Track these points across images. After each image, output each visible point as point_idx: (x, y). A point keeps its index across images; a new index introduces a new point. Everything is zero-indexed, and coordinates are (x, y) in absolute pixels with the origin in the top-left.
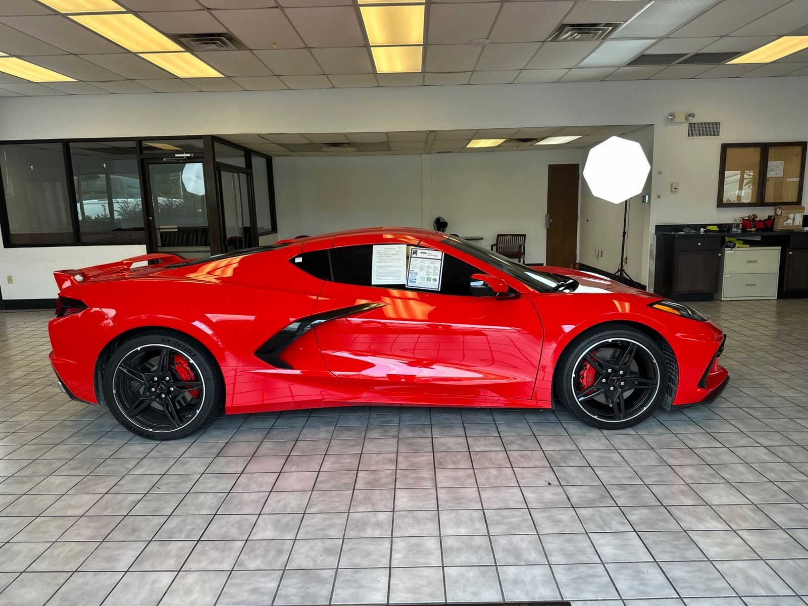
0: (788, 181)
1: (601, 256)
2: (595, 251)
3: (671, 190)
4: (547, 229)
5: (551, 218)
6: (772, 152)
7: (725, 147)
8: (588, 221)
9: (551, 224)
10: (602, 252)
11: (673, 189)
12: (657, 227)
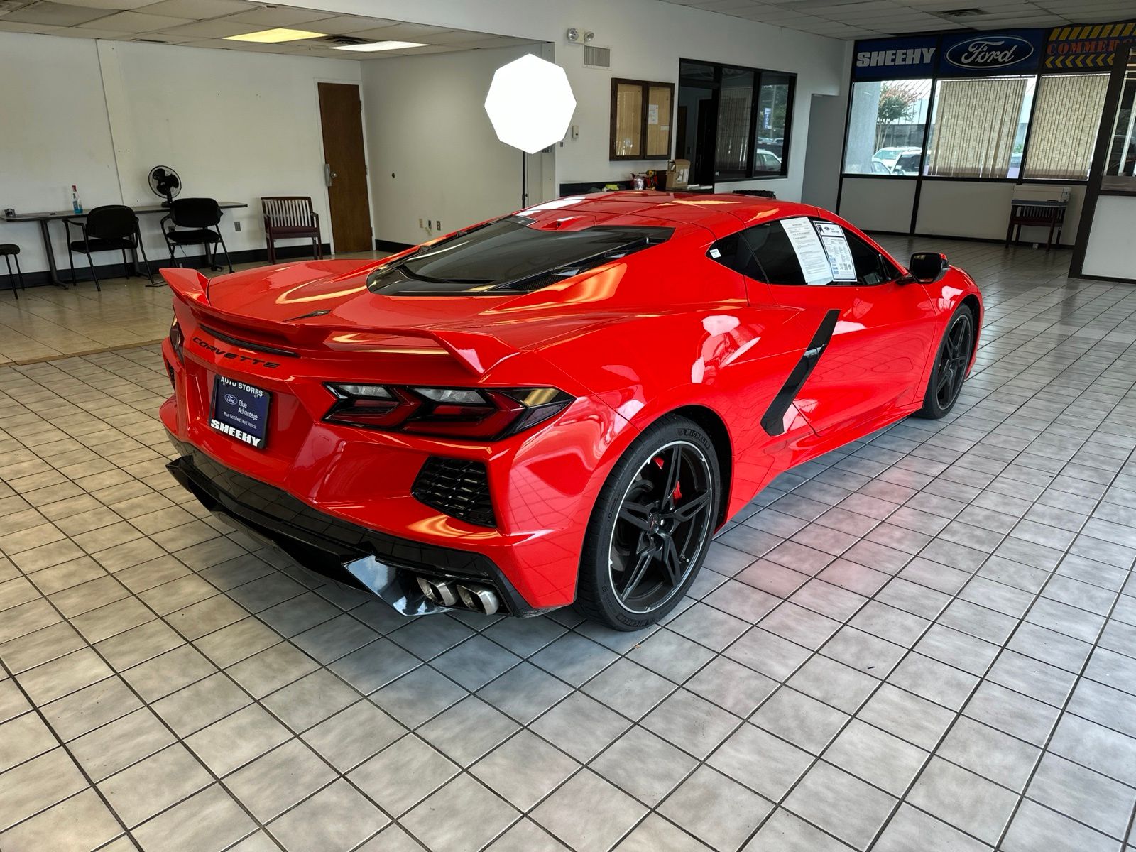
0: (662, 129)
1: (439, 229)
2: (421, 221)
3: (572, 136)
4: (329, 188)
5: (332, 170)
6: (652, 93)
7: (616, 83)
8: (393, 176)
9: (333, 179)
10: (438, 222)
11: (575, 136)
12: (561, 185)
